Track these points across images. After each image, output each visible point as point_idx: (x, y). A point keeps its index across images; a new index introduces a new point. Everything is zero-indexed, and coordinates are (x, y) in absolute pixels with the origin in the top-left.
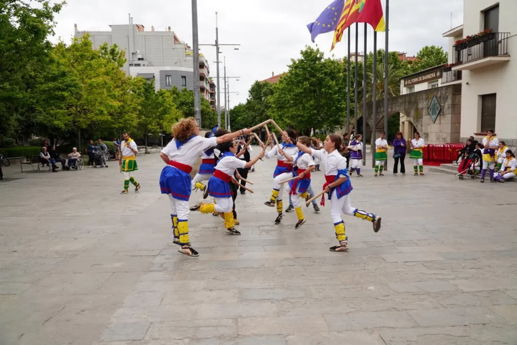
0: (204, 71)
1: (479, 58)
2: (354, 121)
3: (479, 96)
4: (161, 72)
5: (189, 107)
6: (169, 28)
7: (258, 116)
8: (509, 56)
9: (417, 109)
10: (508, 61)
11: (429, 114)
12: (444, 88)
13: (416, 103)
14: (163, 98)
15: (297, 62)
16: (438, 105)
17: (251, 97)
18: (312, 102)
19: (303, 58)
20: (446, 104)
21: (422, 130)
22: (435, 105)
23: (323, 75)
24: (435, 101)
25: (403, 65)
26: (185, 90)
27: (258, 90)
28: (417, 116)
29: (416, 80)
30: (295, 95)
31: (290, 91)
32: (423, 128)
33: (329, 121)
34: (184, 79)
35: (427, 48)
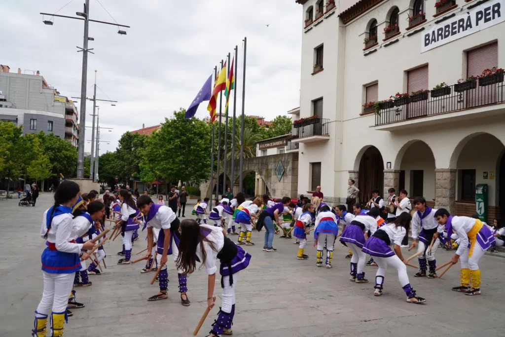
0: (73, 118)
1: (310, 136)
2: (217, 176)
3: (310, 163)
4: (25, 114)
5: (55, 152)
6: (38, 72)
7: (127, 165)
8: (329, 136)
9: (267, 170)
10: (329, 140)
11: (276, 174)
12: (287, 155)
13: (267, 164)
14: (31, 143)
15: (170, 121)
16: (282, 168)
17: (121, 147)
18: (181, 158)
19: (175, 118)
20: (288, 167)
21: (271, 187)
22: (280, 167)
23: (193, 135)
24: (280, 164)
25: (261, 130)
26: (52, 135)
27: (128, 140)
28: (267, 175)
29: (268, 145)
30: (167, 151)
31: (162, 146)
32: (272, 185)
33: (195, 175)
34: (51, 124)
35: (280, 117)
